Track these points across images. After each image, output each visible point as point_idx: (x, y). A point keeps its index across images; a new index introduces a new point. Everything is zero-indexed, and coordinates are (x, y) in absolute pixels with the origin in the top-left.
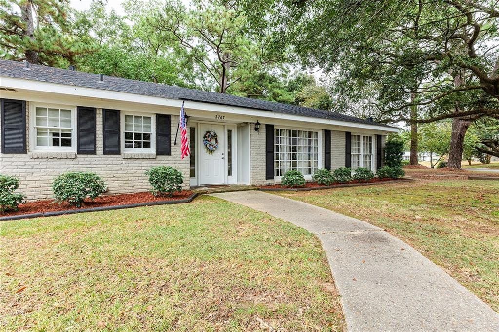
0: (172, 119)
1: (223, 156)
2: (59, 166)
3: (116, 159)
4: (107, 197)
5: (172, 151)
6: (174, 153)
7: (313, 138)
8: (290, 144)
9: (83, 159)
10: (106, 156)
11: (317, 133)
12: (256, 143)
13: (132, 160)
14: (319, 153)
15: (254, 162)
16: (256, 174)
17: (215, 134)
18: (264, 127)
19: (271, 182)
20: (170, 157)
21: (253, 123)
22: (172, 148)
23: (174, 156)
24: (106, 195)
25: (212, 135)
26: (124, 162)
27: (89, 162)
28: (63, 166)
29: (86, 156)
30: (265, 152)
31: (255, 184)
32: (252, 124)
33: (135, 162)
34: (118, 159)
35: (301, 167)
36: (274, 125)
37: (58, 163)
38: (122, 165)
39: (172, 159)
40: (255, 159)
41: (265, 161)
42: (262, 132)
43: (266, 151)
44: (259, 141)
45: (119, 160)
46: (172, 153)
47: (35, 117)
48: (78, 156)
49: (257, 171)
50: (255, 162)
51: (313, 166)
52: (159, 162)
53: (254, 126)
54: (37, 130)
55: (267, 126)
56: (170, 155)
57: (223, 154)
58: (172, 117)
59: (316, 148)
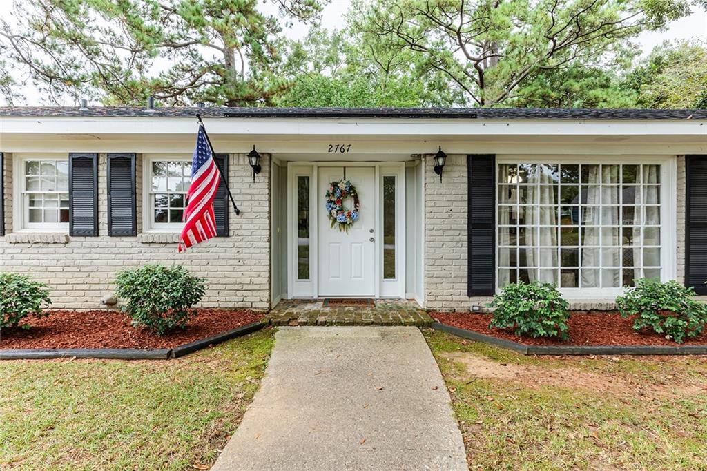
0: (231, 162)
1: (372, 235)
2: (45, 257)
3: (129, 245)
4: (114, 312)
5: (231, 227)
6: (237, 232)
7: (640, 184)
8: (556, 202)
9: (79, 245)
10: (114, 239)
11: (658, 167)
12: (438, 204)
13: (157, 246)
14: (663, 225)
15: (433, 250)
16: (439, 280)
17: (352, 188)
18: (464, 161)
19: (482, 304)
20: (228, 239)
21: (431, 155)
22: (231, 221)
23: (235, 238)
24: (114, 310)
25: (342, 191)
26: (144, 250)
27: (88, 250)
28: (51, 257)
29: (83, 239)
30: (466, 227)
31: (436, 305)
32: (428, 158)
33: (162, 250)
34: (134, 244)
35: (596, 264)
36: (494, 156)
37: (45, 250)
38: (140, 256)
39: (232, 244)
40: (437, 244)
41: (466, 249)
42: (457, 174)
43: (469, 224)
44: (449, 197)
45: (135, 247)
46: (231, 233)
47: (24, 177)
48: (72, 238)
49: (443, 273)
50: (438, 250)
51: (639, 264)
52: (207, 250)
53: (431, 163)
54: (30, 198)
55: (473, 160)
56: (228, 236)
57: (372, 231)
58: (231, 157)
59: (654, 212)
